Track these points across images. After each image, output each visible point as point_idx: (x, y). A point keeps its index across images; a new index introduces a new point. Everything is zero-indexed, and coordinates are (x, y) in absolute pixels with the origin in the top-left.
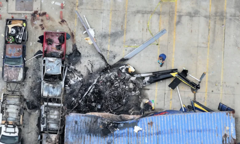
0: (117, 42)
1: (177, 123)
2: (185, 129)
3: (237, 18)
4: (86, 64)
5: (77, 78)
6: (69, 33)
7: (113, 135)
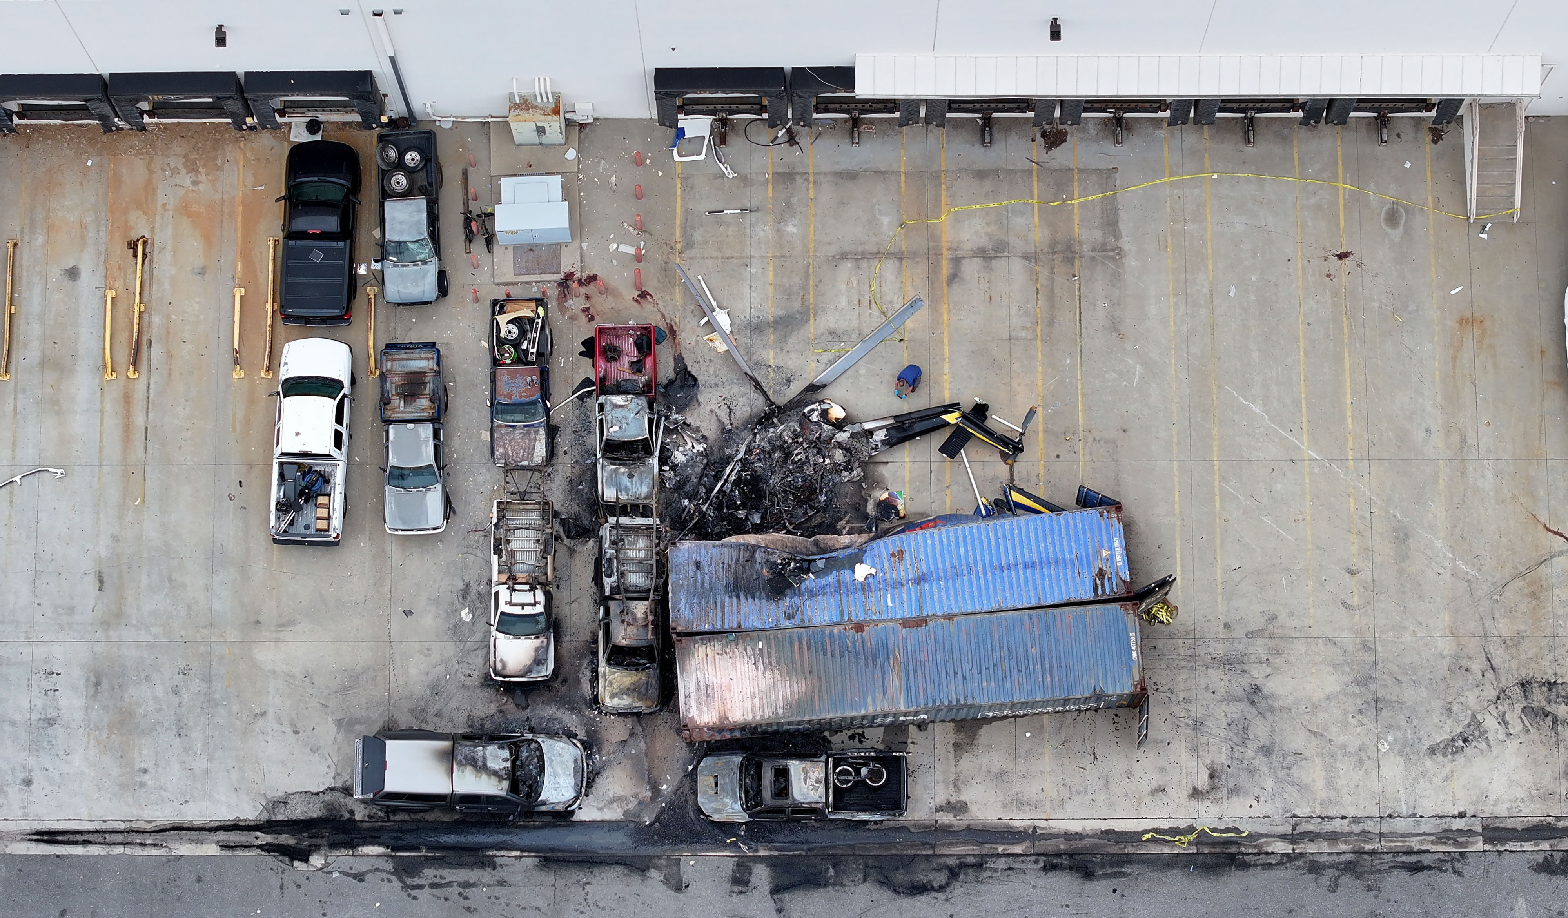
0: (792, 340)
1: (970, 548)
2: (991, 562)
3: (1111, 254)
4: (715, 407)
5: (690, 445)
6: (662, 326)
7: (799, 593)
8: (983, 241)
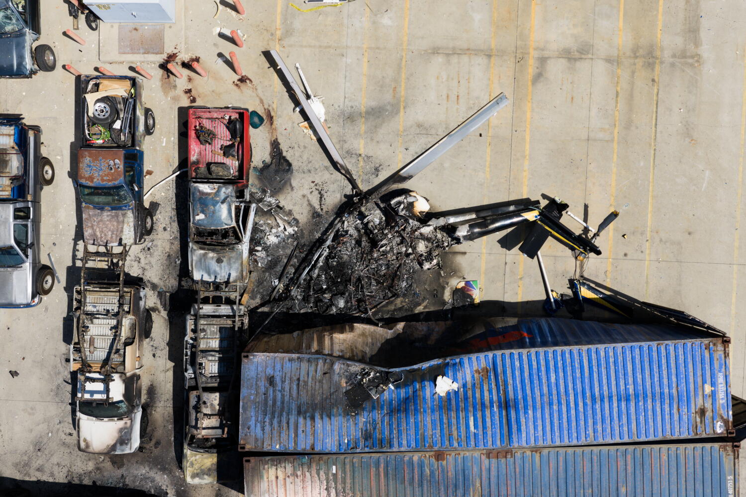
0: (382, 131)
2: (583, 392)
3: (690, 61)
4: (306, 192)
5: (282, 227)
6: (261, 112)
7: (378, 407)
8: (570, 43)
